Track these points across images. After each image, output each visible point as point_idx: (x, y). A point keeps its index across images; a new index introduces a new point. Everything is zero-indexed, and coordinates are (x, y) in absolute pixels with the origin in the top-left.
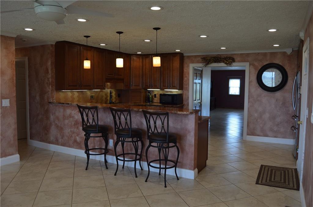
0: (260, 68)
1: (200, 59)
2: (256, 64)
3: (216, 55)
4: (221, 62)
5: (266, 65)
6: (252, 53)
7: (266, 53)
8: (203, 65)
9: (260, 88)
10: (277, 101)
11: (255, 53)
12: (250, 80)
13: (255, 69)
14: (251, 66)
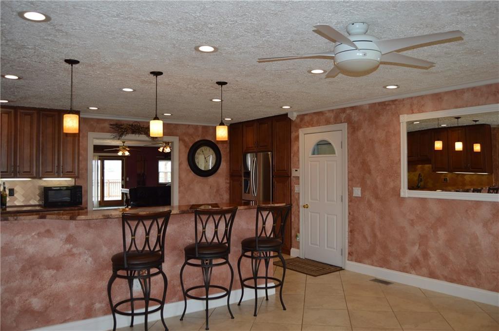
0: (191, 145)
1: (107, 125)
2: (186, 139)
3: (132, 121)
4: (141, 134)
5: (198, 142)
6: (183, 125)
7: (197, 126)
8: (112, 137)
9: (192, 172)
10: (211, 187)
11: (185, 125)
12: (180, 161)
13: (186, 146)
14: (181, 142)
